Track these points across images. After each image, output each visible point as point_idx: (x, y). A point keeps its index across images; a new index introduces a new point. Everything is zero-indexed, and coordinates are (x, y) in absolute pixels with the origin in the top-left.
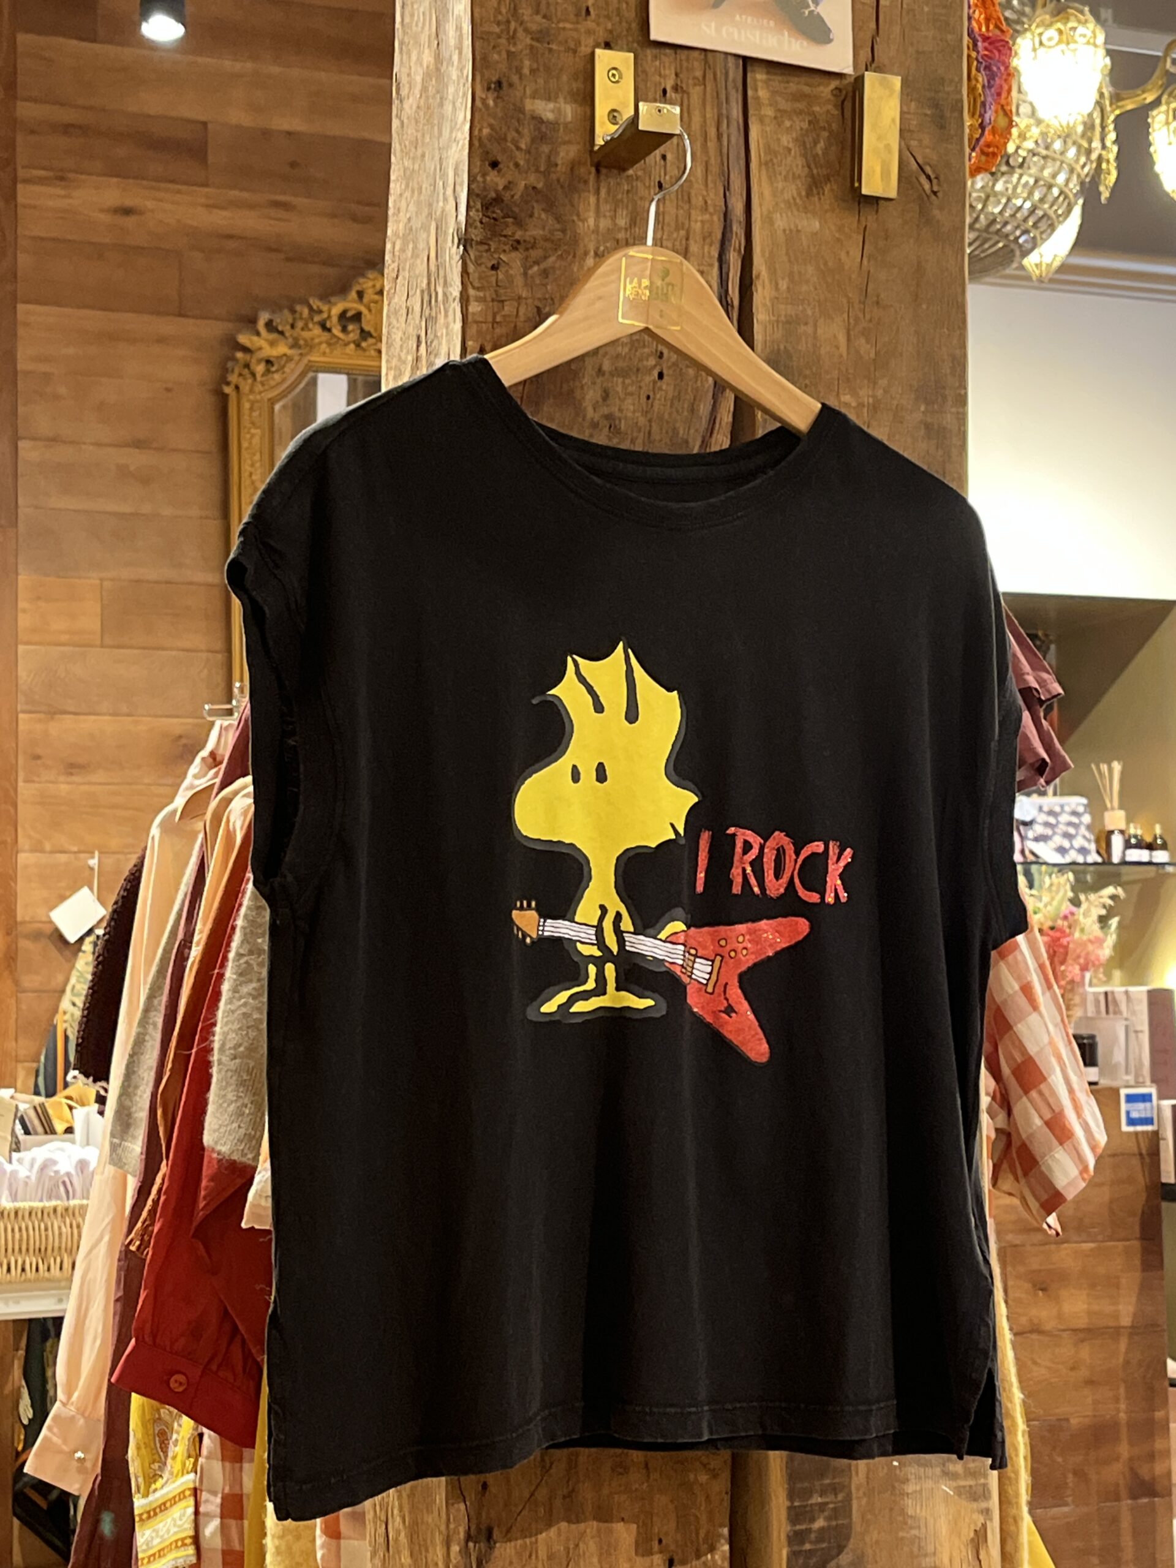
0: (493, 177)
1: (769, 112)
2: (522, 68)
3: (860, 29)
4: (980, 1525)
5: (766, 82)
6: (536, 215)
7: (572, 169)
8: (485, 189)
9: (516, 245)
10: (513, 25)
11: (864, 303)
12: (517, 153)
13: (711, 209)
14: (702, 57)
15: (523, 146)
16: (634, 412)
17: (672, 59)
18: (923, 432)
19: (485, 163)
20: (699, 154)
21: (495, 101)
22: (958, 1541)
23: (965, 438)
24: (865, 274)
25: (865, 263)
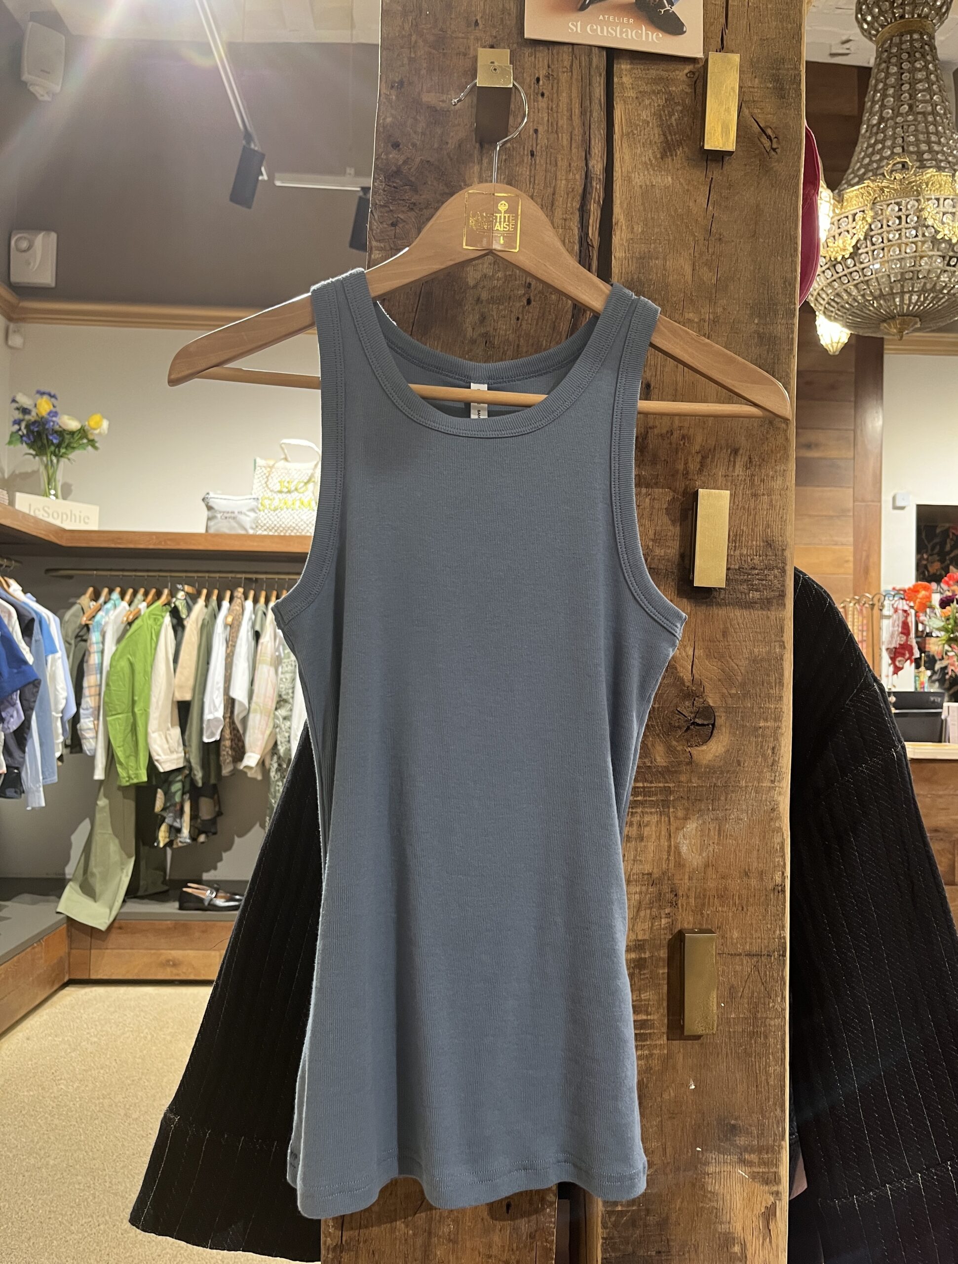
0: (393, 155)
1: (632, 94)
2: (420, 70)
3: (712, 24)
4: (770, 1203)
5: (630, 71)
6: (429, 183)
7: (460, 146)
8: (388, 163)
9: (412, 207)
10: (414, 38)
11: (708, 240)
12: (415, 135)
13: (573, 169)
14: (570, 50)
15: (419, 130)
16: (506, 330)
17: (545, 53)
18: (756, 340)
19: (390, 145)
20: (565, 126)
21: (397, 96)
22: (749, 1214)
23: (792, 344)
24: (710, 217)
25: (710, 208)
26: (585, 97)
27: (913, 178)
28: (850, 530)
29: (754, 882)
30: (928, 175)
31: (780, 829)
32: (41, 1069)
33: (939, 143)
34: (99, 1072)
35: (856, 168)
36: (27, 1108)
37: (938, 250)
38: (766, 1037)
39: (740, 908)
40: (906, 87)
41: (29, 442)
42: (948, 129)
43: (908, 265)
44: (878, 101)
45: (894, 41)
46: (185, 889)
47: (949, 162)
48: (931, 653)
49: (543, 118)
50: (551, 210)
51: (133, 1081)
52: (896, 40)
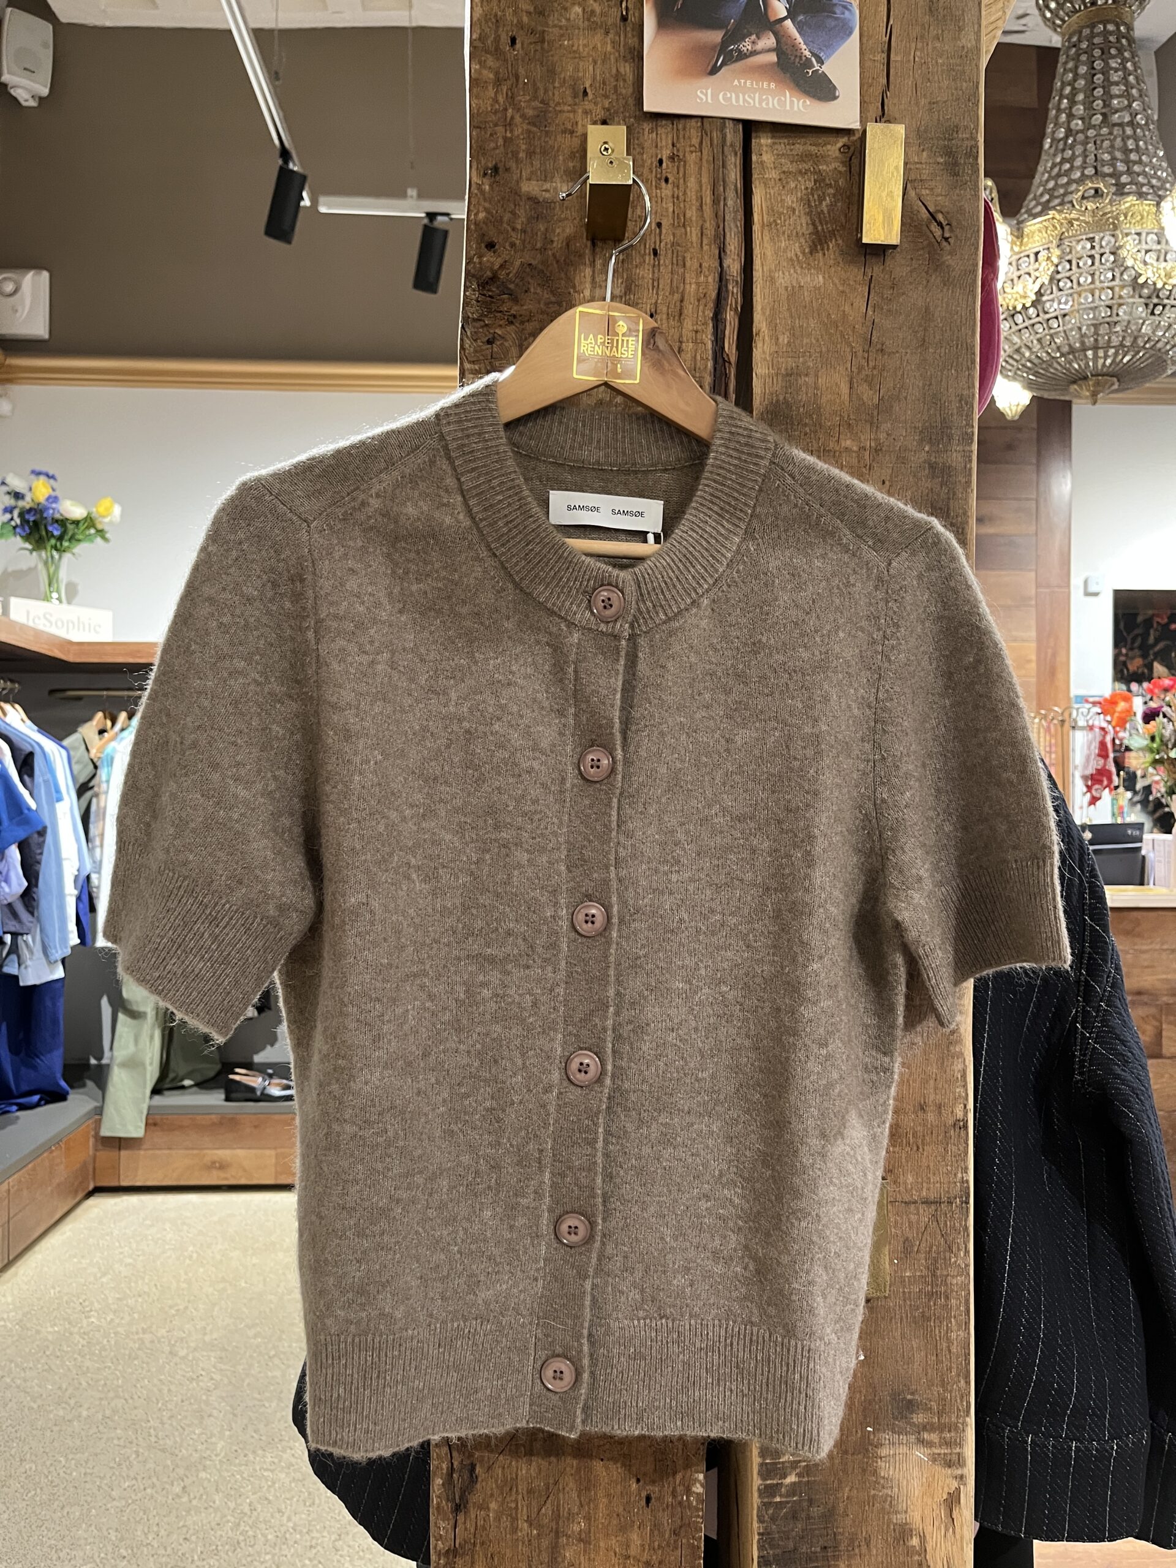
0: (488, 258)
1: (774, 174)
2: (518, 153)
3: (870, 86)
4: (954, 1489)
5: (771, 146)
6: (532, 290)
7: (568, 245)
8: (481, 268)
9: (512, 320)
10: (510, 111)
11: (868, 352)
12: (513, 234)
13: (705, 270)
14: (700, 124)
15: (519, 227)
17: (669, 129)
18: (927, 471)
19: (483, 245)
20: (694, 219)
21: (491, 186)
22: (929, 1501)
23: (970, 475)
24: (870, 324)
25: (870, 312)
26: (717, 183)
27: (1108, 209)
28: (1033, 623)
29: (931, 1117)
30: (1127, 205)
31: (961, 1055)
32: (65, 1298)
33: (1140, 162)
34: (137, 1301)
35: (1038, 193)
36: (51, 1348)
37: (1140, 297)
38: (947, 1298)
39: (915, 1148)
40: (1099, 92)
41: (24, 534)
42: (1152, 144)
43: (1103, 315)
44: (1066, 108)
45: (1084, 34)
46: (231, 1077)
47: (1152, 187)
48: (1132, 770)
49: (667, 209)
50: (679, 320)
51: (178, 1310)
52: (1086, 32)
